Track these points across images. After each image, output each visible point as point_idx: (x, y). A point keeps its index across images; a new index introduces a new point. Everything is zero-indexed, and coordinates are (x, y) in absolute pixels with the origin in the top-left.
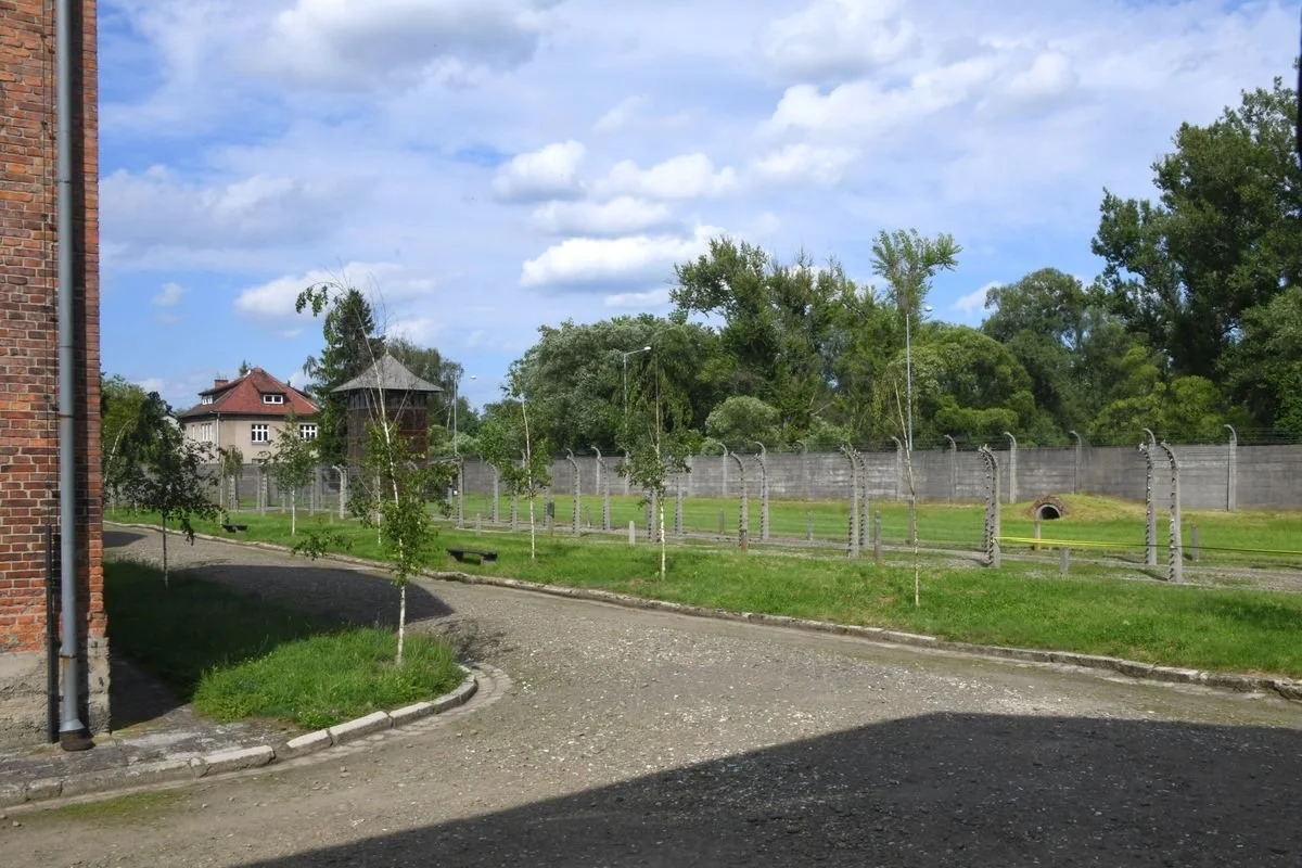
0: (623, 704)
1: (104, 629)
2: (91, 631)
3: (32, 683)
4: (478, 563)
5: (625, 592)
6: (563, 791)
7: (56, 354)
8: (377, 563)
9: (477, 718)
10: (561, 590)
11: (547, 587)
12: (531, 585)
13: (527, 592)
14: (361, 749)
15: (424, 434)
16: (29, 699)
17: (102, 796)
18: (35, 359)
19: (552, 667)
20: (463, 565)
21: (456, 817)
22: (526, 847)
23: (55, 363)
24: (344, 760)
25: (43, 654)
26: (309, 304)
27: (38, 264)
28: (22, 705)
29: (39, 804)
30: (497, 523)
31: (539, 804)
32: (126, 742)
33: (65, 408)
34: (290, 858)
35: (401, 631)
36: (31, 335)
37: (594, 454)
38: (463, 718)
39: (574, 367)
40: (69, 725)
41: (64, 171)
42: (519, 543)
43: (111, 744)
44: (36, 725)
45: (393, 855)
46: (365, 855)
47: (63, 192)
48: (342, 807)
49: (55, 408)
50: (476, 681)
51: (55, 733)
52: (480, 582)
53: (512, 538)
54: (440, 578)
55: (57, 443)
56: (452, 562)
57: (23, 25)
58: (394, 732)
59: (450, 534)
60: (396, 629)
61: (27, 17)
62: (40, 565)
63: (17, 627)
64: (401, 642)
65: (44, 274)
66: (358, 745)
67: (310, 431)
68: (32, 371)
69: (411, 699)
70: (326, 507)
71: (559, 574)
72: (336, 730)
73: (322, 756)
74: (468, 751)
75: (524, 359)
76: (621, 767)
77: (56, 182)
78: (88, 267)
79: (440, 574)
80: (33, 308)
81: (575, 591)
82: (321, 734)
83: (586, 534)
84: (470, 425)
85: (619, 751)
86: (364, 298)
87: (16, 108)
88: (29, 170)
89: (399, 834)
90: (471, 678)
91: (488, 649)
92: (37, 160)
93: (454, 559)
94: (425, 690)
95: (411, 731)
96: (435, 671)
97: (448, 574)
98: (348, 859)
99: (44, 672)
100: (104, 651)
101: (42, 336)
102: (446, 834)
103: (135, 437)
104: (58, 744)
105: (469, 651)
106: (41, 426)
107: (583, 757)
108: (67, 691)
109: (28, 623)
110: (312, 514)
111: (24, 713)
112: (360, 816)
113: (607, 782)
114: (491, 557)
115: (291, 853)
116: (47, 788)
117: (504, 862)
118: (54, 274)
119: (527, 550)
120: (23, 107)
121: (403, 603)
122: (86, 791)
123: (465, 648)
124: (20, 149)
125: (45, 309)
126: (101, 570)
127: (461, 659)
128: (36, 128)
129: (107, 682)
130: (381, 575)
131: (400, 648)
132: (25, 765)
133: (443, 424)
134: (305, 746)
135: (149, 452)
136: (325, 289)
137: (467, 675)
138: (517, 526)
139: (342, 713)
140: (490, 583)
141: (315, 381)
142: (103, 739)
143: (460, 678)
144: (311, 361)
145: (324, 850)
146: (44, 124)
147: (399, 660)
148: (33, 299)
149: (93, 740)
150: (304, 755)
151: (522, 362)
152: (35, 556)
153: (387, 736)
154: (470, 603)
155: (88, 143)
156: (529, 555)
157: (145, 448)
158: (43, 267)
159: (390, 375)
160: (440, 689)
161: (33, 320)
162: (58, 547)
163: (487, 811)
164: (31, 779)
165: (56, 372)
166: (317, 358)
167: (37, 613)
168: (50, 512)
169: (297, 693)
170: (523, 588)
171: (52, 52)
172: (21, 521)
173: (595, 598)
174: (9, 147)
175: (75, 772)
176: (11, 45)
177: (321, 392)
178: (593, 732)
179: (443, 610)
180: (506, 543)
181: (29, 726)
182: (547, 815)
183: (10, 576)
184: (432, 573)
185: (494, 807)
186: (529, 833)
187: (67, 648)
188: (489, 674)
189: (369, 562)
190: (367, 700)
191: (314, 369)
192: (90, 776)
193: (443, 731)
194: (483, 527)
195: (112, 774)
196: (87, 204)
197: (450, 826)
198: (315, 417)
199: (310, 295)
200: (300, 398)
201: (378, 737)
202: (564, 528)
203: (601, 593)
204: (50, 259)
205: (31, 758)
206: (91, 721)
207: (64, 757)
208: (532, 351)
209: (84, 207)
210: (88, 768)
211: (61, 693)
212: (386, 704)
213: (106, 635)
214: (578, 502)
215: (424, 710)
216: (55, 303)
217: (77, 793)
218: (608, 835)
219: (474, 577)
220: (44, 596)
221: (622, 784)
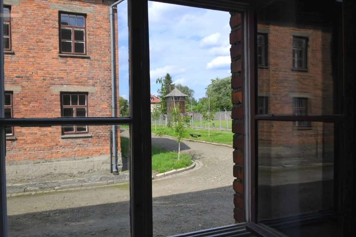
0: (227, 170)
1: (120, 151)
2: (118, 151)
3: (108, 161)
4: (196, 137)
5: (230, 145)
6: (213, 188)
7: (111, 96)
8: (174, 137)
9: (195, 172)
10: (215, 144)
11: (212, 143)
12: (209, 143)
13: (208, 144)
14: (171, 177)
15: (184, 106)
16: (107, 165)
17: (121, 184)
18: (108, 97)
19: (212, 161)
20: (193, 138)
21: (190, 191)
22: (204, 198)
23: (111, 97)
24: (167, 179)
25: (110, 155)
26: (158, 82)
27: (108, 78)
28: (106, 166)
29: (110, 185)
30: (201, 127)
31: (207, 190)
32: (125, 174)
33: (113, 106)
34: (157, 197)
35: (179, 153)
36: (107, 92)
37: (225, 111)
38: (192, 172)
39: (220, 89)
40: (114, 170)
41: (112, 59)
42: (206, 132)
43: (122, 174)
44: (108, 170)
45: (177, 198)
46: (172, 198)
47: (112, 63)
48: (167, 188)
49: (111, 107)
50: (195, 164)
51: (112, 172)
52: (197, 142)
53: (204, 131)
54: (188, 141)
55: (112, 113)
56: (191, 137)
57: (104, 30)
58: (177, 174)
59: (191, 130)
60: (178, 152)
61: (105, 29)
62: (109, 138)
63: (105, 150)
64: (179, 155)
65: (109, 80)
66: (170, 176)
67: (159, 106)
68: (107, 99)
69: (181, 167)
70: (163, 124)
71: (215, 140)
72: (166, 173)
73: (163, 178)
74: (193, 178)
75: (208, 88)
76: (226, 183)
77: (111, 61)
78: (117, 78)
79: (188, 140)
80: (107, 87)
81: (219, 144)
82: (163, 174)
83: (222, 130)
84: (195, 104)
85: (226, 180)
86: (170, 75)
87: (103, 47)
88: (106, 59)
89: (179, 194)
90: (194, 163)
91: (198, 157)
92: (107, 57)
93: (191, 136)
94: (184, 165)
95: (181, 174)
96: (187, 161)
97: (190, 140)
98: (168, 198)
99: (110, 159)
100: (121, 155)
101: (109, 92)
102: (188, 195)
103: (123, 110)
104: (112, 174)
105: (193, 158)
106: (109, 110)
107: (218, 181)
108: (114, 163)
109: (107, 149)
110: (159, 126)
111: (106, 167)
112: (171, 190)
113: (223, 186)
114: (199, 136)
115: (158, 197)
116: (111, 182)
117: (200, 200)
118: (111, 80)
119: (208, 134)
120: (105, 47)
121: (179, 146)
122: (118, 183)
123: (193, 157)
124: (104, 55)
125: (109, 87)
126: (120, 139)
127: (192, 159)
128: (107, 51)
129: (121, 161)
130: (175, 140)
131: (179, 156)
132: (107, 178)
133: (189, 104)
134: (159, 176)
135: (126, 113)
136: (161, 78)
137: (193, 162)
138: (206, 129)
139: (167, 170)
140: (199, 142)
141: (160, 95)
142: (121, 173)
143: (192, 163)
144: (159, 90)
145: (164, 196)
146: (109, 50)
147: (179, 159)
148: (107, 85)
149: (119, 173)
150: (159, 178)
151: (207, 88)
152: (108, 136)
153: (176, 175)
154: (194, 146)
155: (116, 53)
156: (208, 136)
157: (125, 112)
158: (109, 78)
159: (177, 93)
160: (187, 165)
161: (107, 89)
162: (112, 134)
163: (196, 191)
164: (108, 180)
165: (111, 99)
166: (160, 89)
167: (108, 147)
168: (111, 127)
169: (158, 165)
170: (207, 143)
171: (110, 35)
172: (106, 129)
173: (223, 146)
174: (102, 55)
175: (116, 179)
176: (102, 35)
177: (161, 97)
178: (220, 176)
179: (189, 148)
180: (203, 133)
181: (107, 170)
182: (209, 192)
183: (104, 140)
184: (186, 139)
185: (198, 190)
186: (205, 195)
187: (114, 155)
188: (198, 163)
189: (172, 137)
190: (172, 167)
191: (159, 92)
192: (119, 180)
193: (188, 174)
194: (198, 129)
195: (123, 180)
196: (116, 65)
197: (189, 193)
198: (160, 103)
199: (158, 80)
200: (157, 99)
201: (174, 175)
202: (217, 129)
203: (225, 145)
204: (110, 77)
205: (108, 176)
206: (118, 170)
207: (114, 176)
208: (210, 85)
209: (116, 66)
210: (118, 178)
211: (113, 164)
212: (176, 168)
213: (121, 152)
214: (220, 123)
215: (184, 170)
216: (111, 85)
217: (116, 183)
218: (222, 197)
219: (195, 141)
220: (110, 144)
221: (226, 187)
